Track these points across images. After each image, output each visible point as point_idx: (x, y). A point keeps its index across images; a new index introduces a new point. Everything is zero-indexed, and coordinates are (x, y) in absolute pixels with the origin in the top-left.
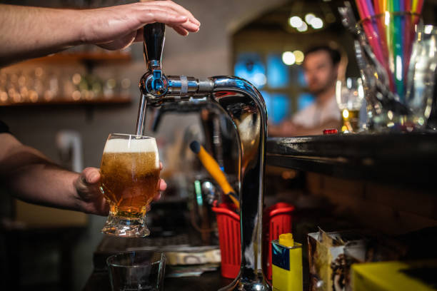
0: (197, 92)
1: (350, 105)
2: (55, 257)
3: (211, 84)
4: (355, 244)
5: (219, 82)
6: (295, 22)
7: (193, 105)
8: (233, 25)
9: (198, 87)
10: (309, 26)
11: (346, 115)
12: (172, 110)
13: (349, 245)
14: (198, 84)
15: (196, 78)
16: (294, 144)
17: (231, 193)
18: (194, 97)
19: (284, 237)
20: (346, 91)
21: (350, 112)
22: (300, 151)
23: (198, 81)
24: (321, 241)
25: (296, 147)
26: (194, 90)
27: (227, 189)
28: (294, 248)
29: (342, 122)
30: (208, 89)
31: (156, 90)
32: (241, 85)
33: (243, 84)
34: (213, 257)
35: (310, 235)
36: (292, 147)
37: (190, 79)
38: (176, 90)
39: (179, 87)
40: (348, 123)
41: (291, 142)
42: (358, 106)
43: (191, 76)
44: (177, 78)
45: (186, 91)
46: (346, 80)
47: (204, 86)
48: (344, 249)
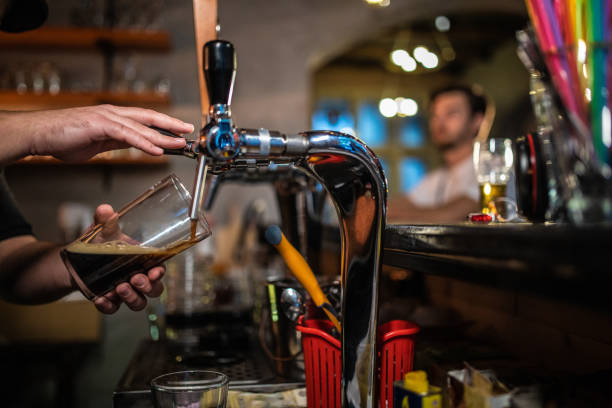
0: (284, 154)
1: (492, 177)
2: (50, 388)
3: (305, 142)
4: (527, 392)
5: (316, 140)
6: (401, 59)
7: (269, 172)
8: (316, 59)
9: (285, 146)
10: (419, 65)
11: (488, 190)
12: (234, 179)
13: (517, 394)
14: (285, 142)
15: (282, 132)
16: (428, 236)
17: (325, 305)
18: (276, 161)
19: (413, 378)
20: (487, 156)
21: (492, 186)
22: (440, 247)
23: (285, 137)
24: (471, 384)
25: (431, 241)
26: (279, 151)
27: (320, 299)
28: (430, 394)
29: (482, 202)
30: (301, 150)
31: (222, 149)
32: (346, 144)
33: (349, 144)
34: (295, 400)
35: (452, 373)
36: (424, 240)
37: (274, 134)
38: (253, 151)
39: (257, 145)
40: (492, 204)
41: (423, 232)
42: (503, 178)
43: (275, 129)
44: (255, 132)
45: (268, 152)
46: (488, 141)
47: (293, 146)
48: (511, 401)
